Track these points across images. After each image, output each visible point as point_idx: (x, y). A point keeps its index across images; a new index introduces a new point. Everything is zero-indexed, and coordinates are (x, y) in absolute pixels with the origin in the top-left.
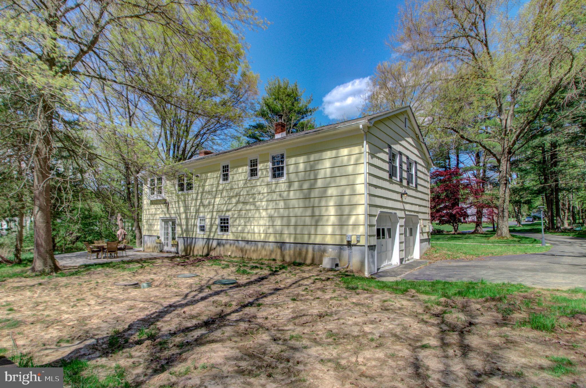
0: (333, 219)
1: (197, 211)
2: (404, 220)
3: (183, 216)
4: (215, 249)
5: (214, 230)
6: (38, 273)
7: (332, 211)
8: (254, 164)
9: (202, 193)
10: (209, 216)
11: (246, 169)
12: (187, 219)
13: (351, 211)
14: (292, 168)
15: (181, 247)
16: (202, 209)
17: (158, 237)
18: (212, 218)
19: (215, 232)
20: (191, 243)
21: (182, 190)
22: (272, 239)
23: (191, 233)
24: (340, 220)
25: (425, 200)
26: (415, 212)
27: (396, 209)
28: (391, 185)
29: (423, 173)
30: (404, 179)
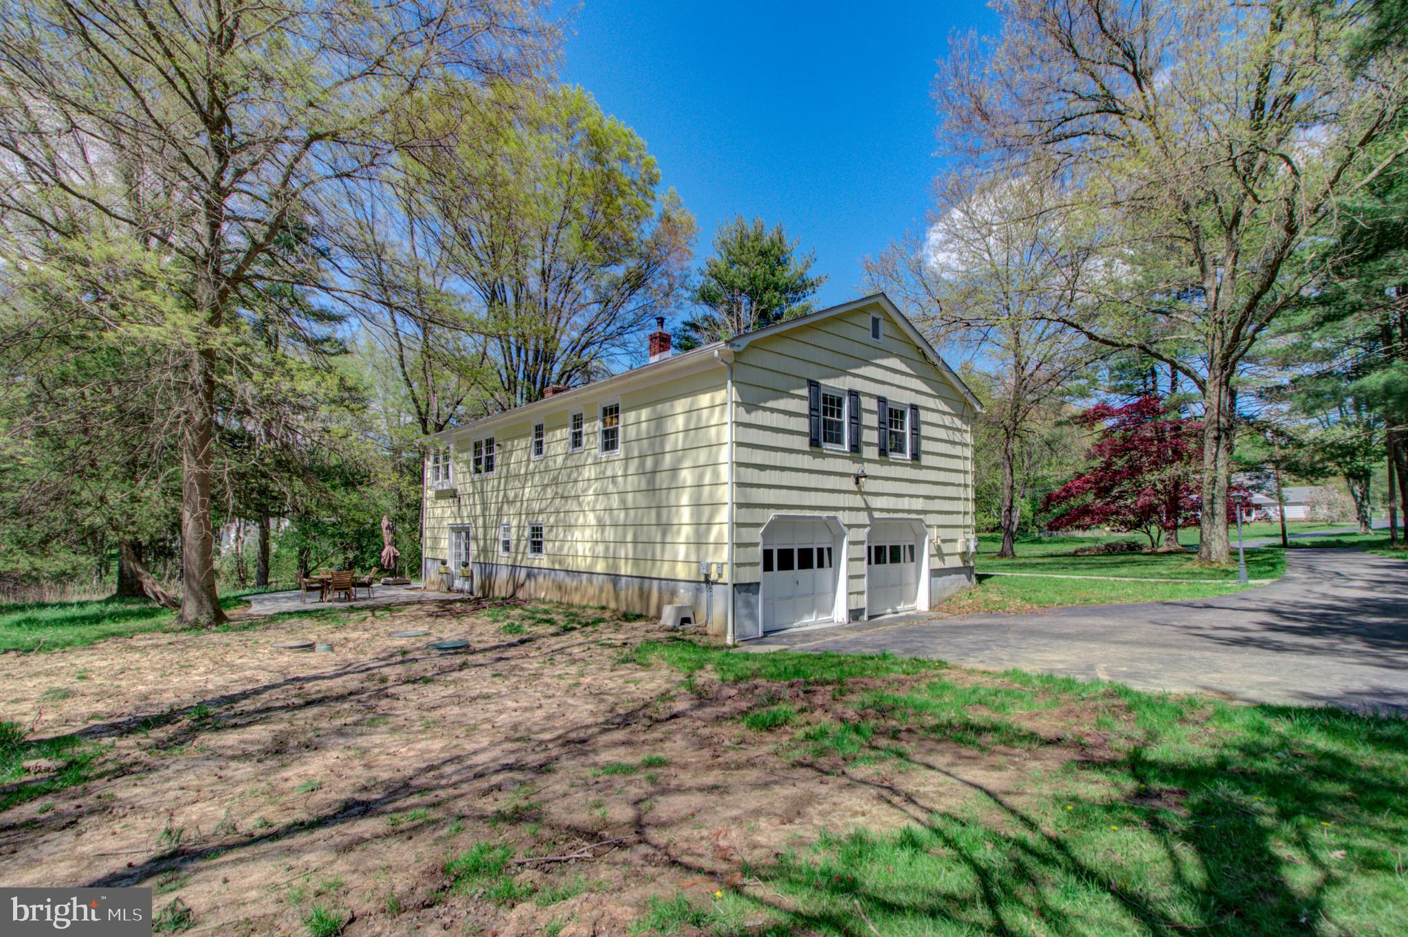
0: (686, 532)
1: (499, 513)
2: (867, 530)
3: (480, 521)
4: (523, 585)
5: (521, 549)
6: (186, 626)
7: (686, 515)
8: (578, 421)
9: (507, 477)
10: (515, 523)
11: (566, 433)
12: (485, 527)
13: (712, 516)
14: (632, 432)
15: (477, 581)
16: (505, 507)
17: (444, 563)
18: (519, 527)
19: (524, 553)
20: (491, 574)
21: (478, 471)
22: (600, 567)
23: (490, 555)
24: (697, 533)
25: (953, 484)
26: (909, 511)
27: (836, 509)
28: (819, 460)
29: (945, 427)
30: (869, 444)
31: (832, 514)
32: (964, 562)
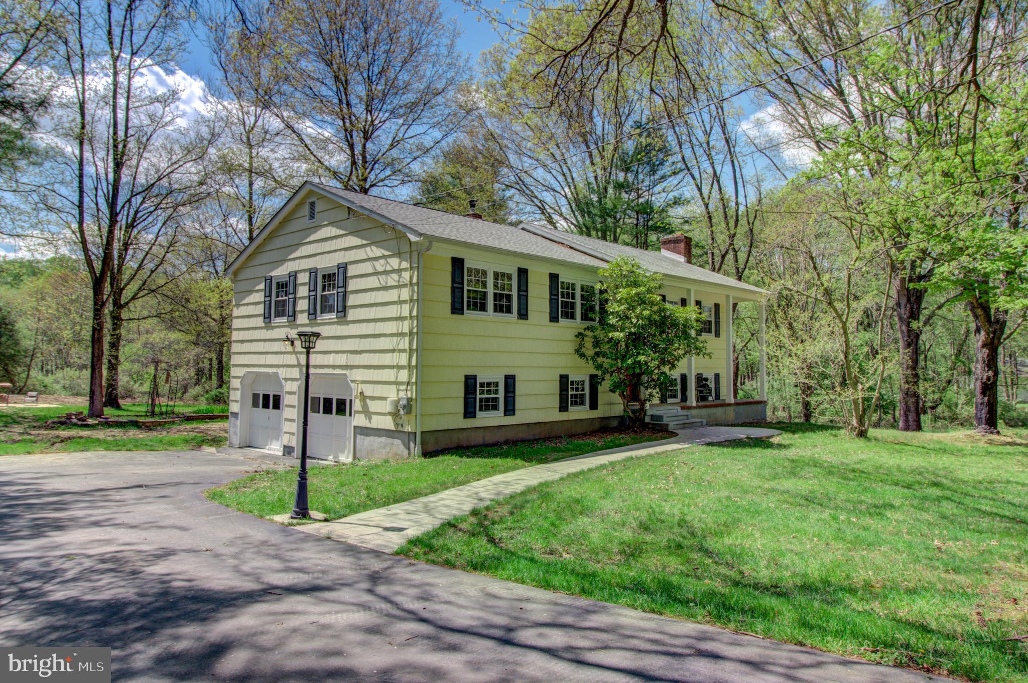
2: (298, 383)
25: (385, 335)
26: (334, 367)
27: (278, 366)
28: (270, 331)
29: (376, 274)
30: (302, 312)
31: (274, 370)
32: (397, 424)
